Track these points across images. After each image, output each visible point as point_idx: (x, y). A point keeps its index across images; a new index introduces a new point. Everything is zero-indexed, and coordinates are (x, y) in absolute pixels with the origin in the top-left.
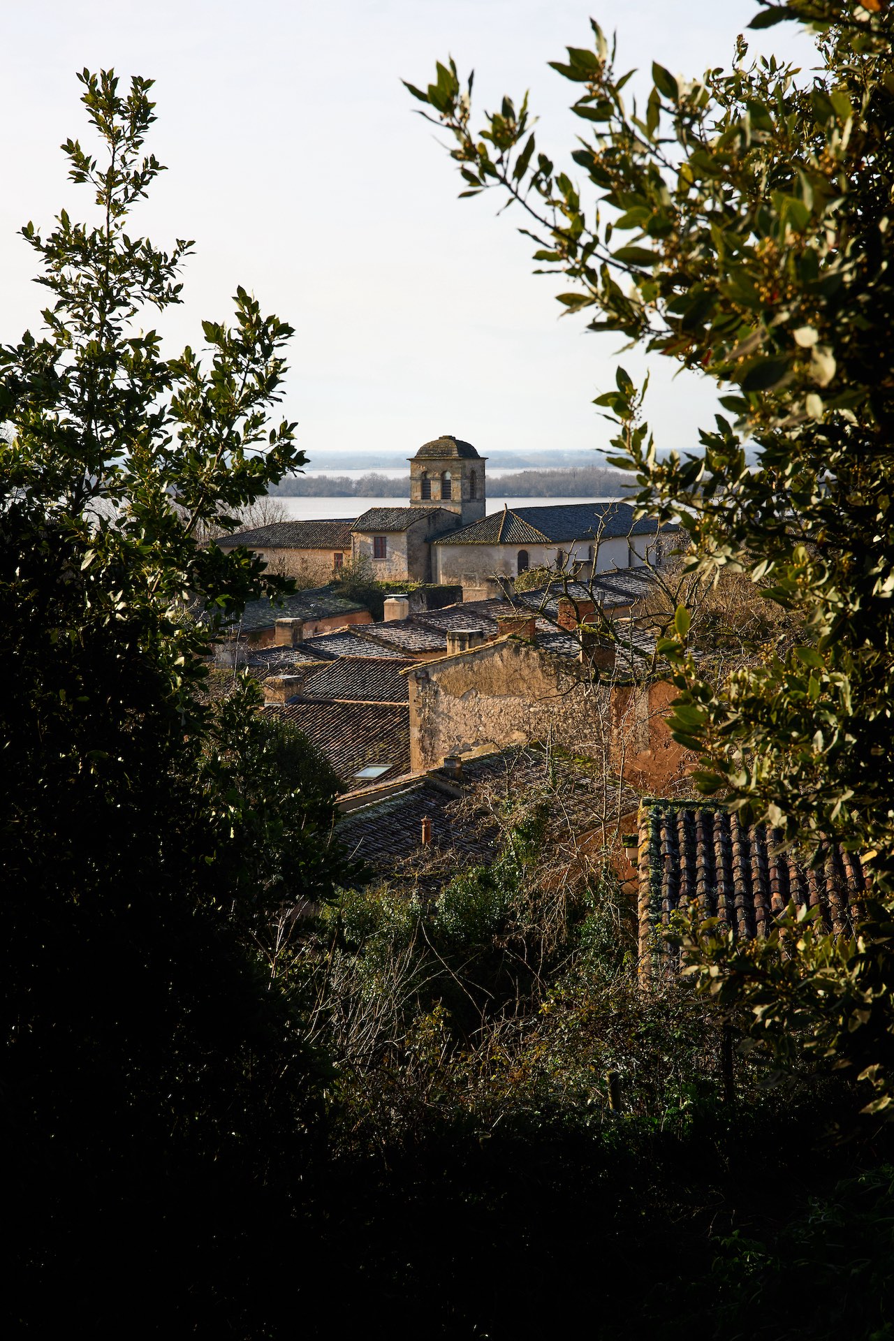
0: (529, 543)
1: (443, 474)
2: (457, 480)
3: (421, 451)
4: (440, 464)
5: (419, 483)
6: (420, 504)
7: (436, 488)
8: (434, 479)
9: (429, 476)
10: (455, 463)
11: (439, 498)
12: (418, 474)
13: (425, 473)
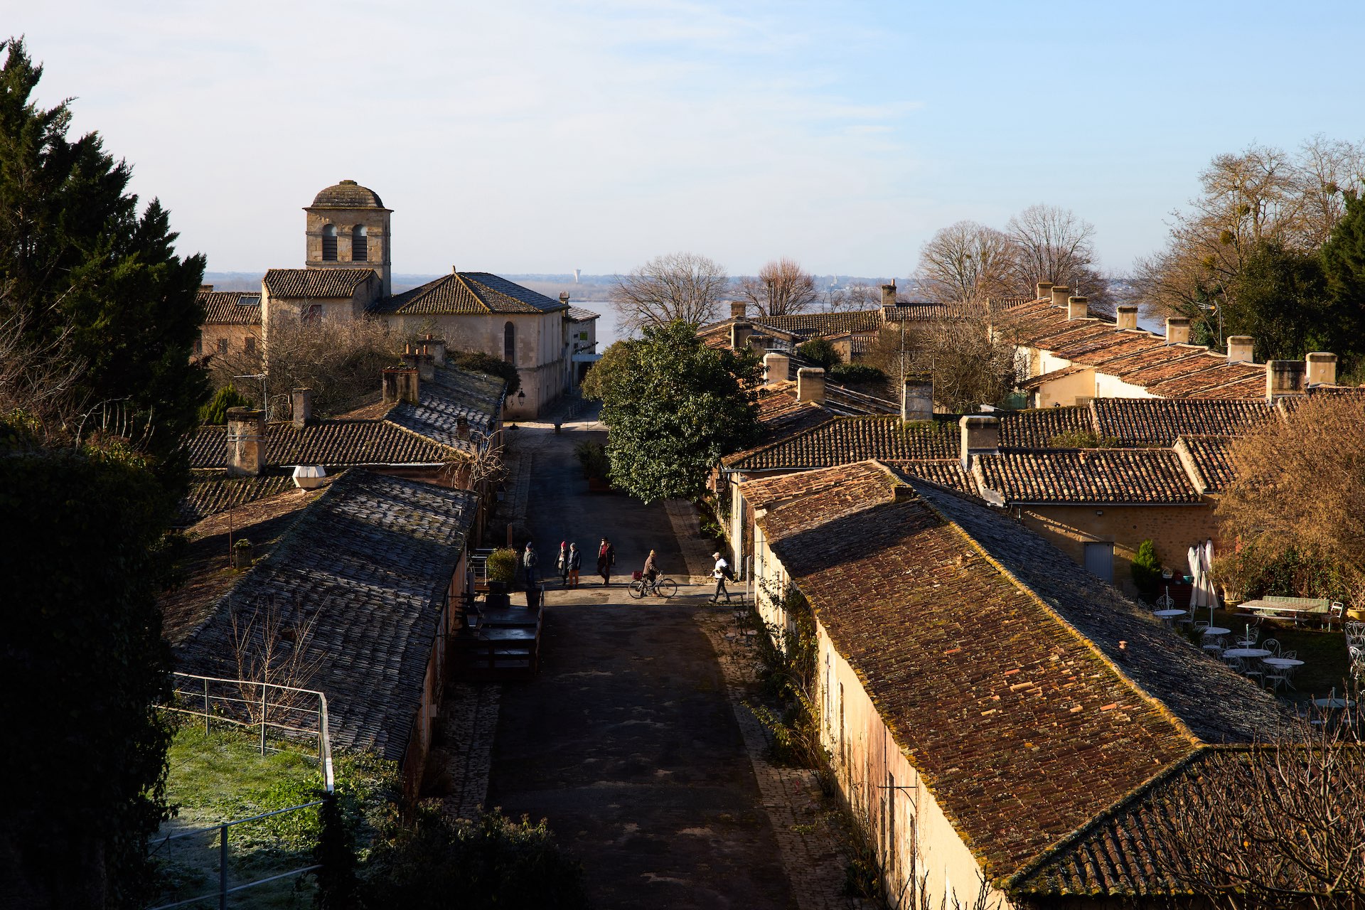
0: (519, 313)
1: (357, 228)
2: (376, 236)
3: (319, 199)
4: (351, 216)
5: (320, 239)
6: (322, 266)
7: (344, 247)
8: (342, 234)
9: (334, 231)
10: (373, 214)
11: (349, 258)
12: (318, 227)
13: (327, 228)
